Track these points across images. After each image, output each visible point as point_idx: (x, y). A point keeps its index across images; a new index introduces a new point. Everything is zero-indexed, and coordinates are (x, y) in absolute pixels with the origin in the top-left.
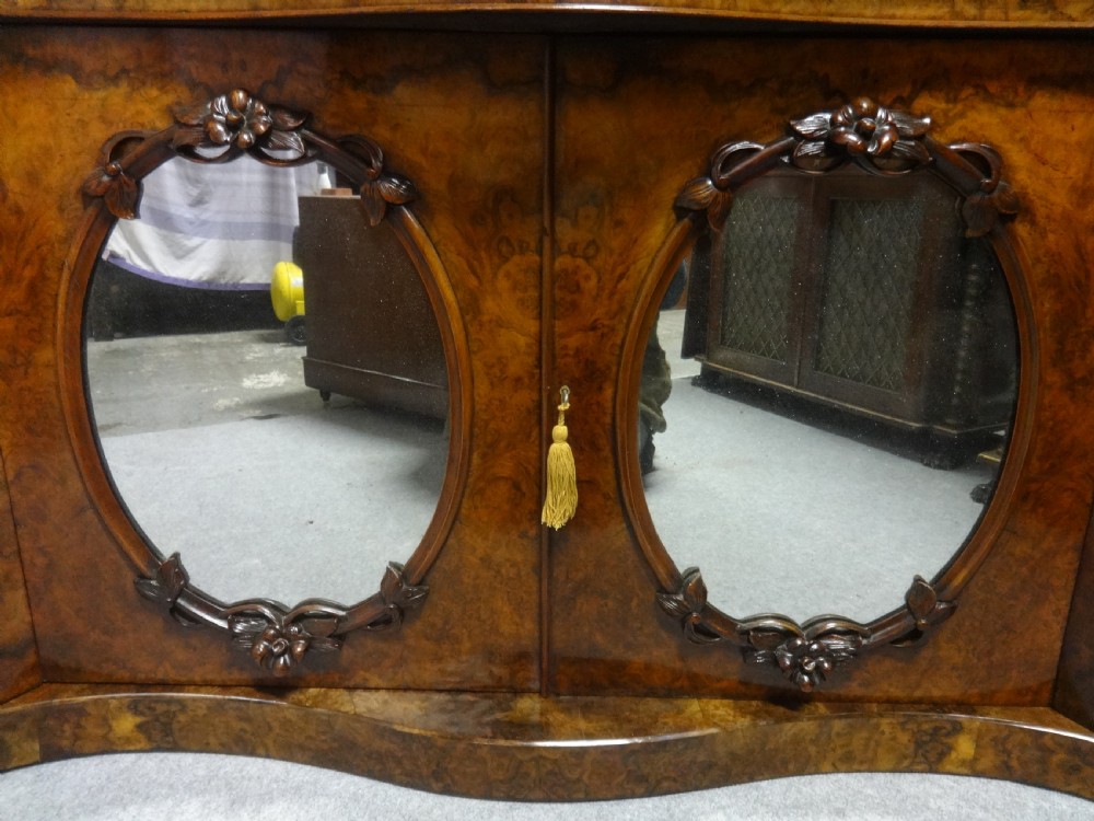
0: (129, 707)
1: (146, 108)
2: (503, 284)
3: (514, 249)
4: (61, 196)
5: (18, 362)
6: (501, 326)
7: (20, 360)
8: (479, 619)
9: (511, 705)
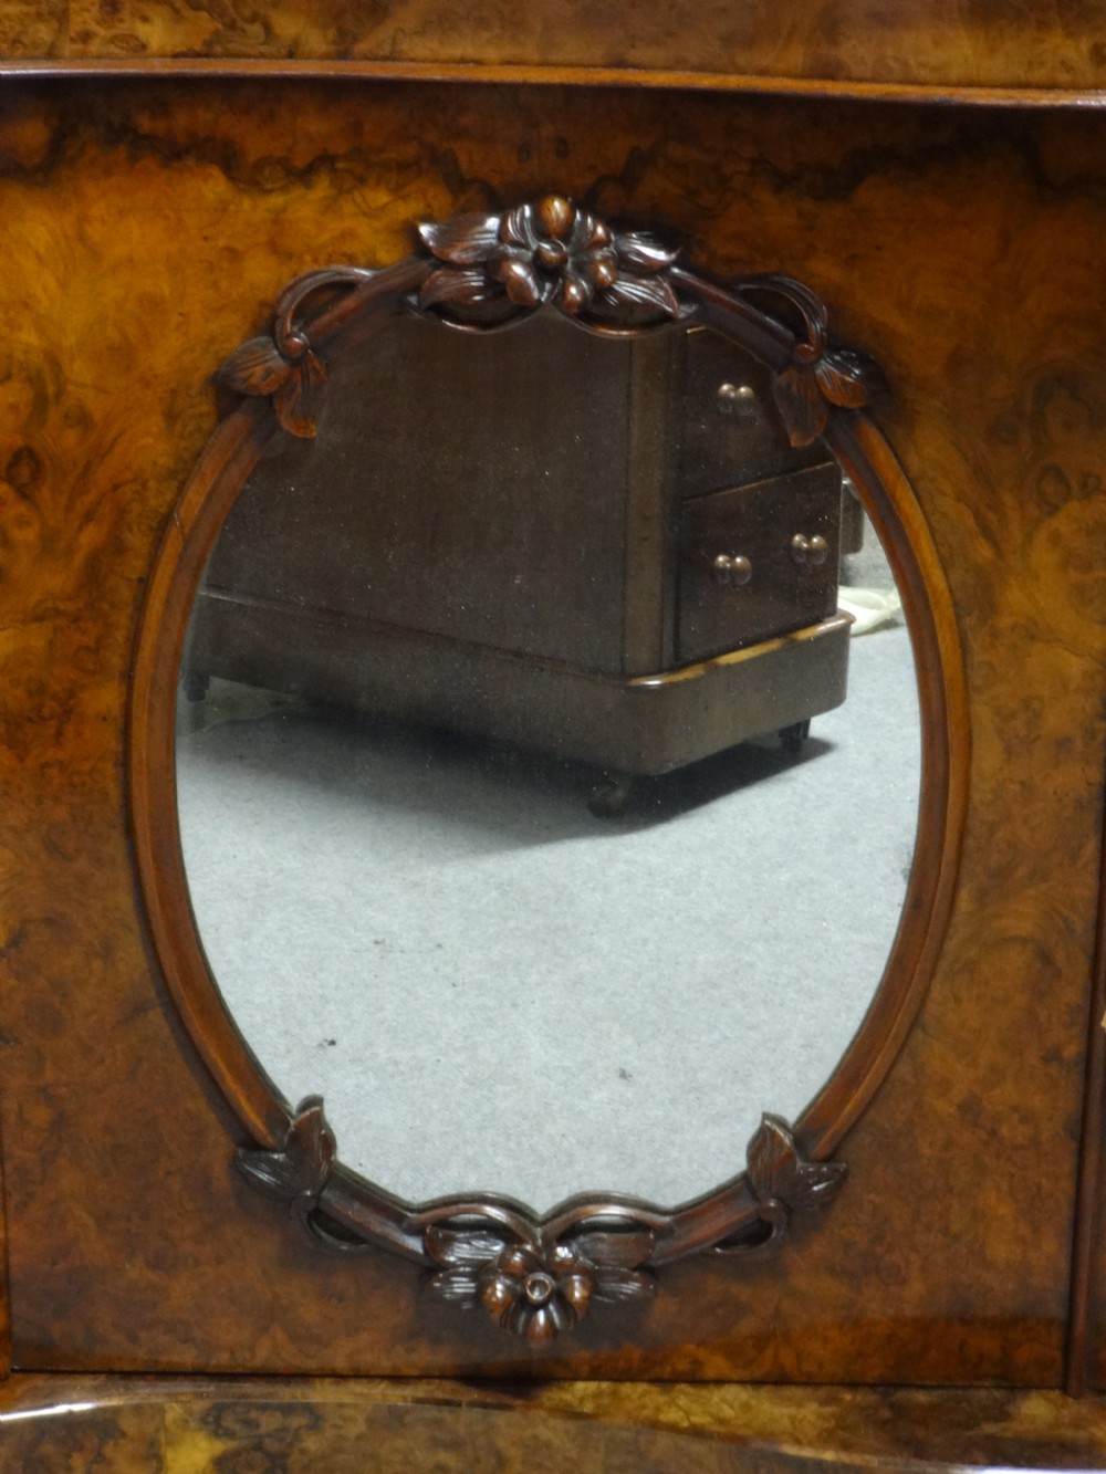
0: (204, 1421)
1: (364, 228)
2: (1043, 556)
3: (1068, 487)
4: (173, 391)
5: (46, 711)
6: (1033, 638)
7: (50, 707)
8: (946, 1231)
9: (1011, 1409)
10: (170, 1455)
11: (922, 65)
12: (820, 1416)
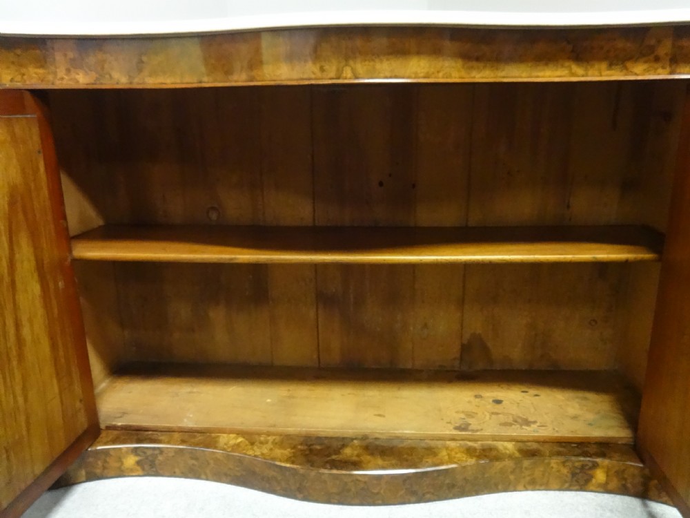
0: (132, 452)
9: (341, 451)
10: (124, 461)
11: (274, 75)
12: (290, 453)
